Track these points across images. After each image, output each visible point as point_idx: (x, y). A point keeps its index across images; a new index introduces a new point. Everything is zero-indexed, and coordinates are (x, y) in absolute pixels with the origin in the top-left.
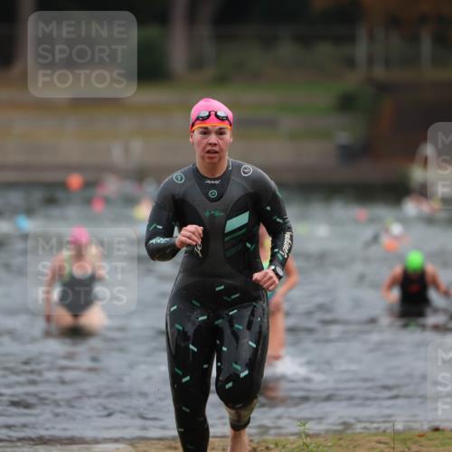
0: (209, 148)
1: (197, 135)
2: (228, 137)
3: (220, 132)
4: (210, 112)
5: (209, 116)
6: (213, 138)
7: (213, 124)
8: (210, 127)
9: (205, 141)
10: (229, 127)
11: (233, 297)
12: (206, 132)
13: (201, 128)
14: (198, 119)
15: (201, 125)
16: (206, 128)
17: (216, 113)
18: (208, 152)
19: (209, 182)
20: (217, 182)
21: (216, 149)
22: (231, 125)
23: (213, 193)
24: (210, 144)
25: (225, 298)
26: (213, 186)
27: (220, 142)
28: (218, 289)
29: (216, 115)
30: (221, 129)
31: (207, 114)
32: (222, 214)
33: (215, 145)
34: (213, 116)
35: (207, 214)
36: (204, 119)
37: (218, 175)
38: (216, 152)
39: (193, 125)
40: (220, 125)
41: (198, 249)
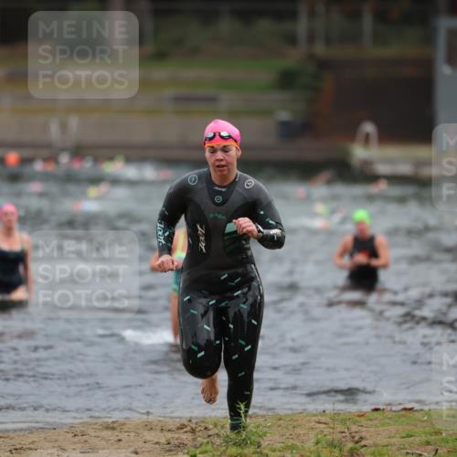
0: (217, 163)
1: (207, 154)
2: (233, 152)
3: (225, 150)
4: (214, 134)
5: (215, 136)
6: (220, 155)
7: (218, 143)
8: (215, 146)
9: (213, 159)
10: (234, 143)
11: (236, 281)
12: (214, 151)
13: (210, 147)
14: (206, 140)
15: (209, 145)
16: (212, 147)
17: (220, 133)
18: (218, 166)
19: (217, 188)
20: (224, 190)
21: (223, 163)
22: (236, 141)
23: (219, 199)
24: (218, 160)
25: (230, 283)
26: (220, 193)
28: (222, 278)
29: (222, 137)
30: (225, 146)
31: (211, 135)
32: (224, 218)
33: (222, 160)
34: (217, 137)
36: (211, 139)
37: (225, 184)
38: (223, 166)
39: (204, 144)
40: (224, 143)
41: (202, 245)
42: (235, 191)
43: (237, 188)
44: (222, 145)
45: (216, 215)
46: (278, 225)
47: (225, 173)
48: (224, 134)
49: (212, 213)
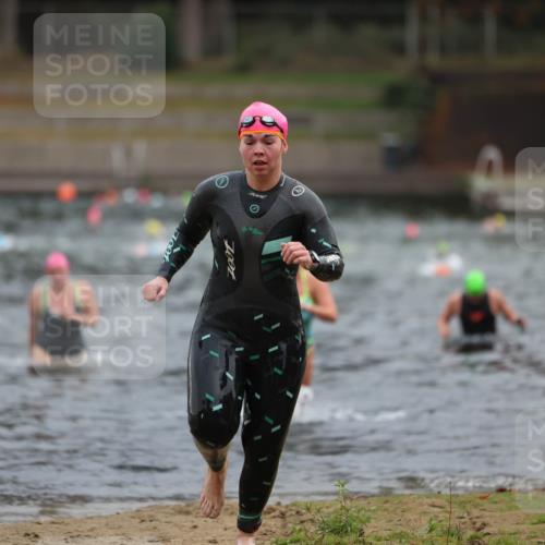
0: (255, 159)
1: (243, 146)
2: (277, 145)
3: (267, 141)
4: (254, 118)
5: (254, 121)
6: (259, 147)
7: (261, 132)
8: (254, 135)
9: (251, 152)
10: (279, 133)
11: (274, 327)
12: (251, 141)
13: (247, 136)
14: (243, 125)
15: (247, 133)
16: (250, 136)
17: (261, 118)
18: (255, 163)
20: (262, 197)
21: (263, 159)
22: (282, 131)
23: (255, 208)
24: (256, 154)
25: (265, 329)
26: (257, 201)
27: (268, 151)
28: (256, 318)
29: (263, 123)
30: (267, 136)
31: (251, 119)
32: (261, 233)
33: (262, 154)
34: (258, 123)
35: (244, 229)
36: (249, 125)
37: (265, 189)
38: (263, 163)
39: (240, 133)
40: (265, 132)
41: (232, 270)
42: (278, 200)
43: (281, 196)
44: (264, 134)
45: (251, 229)
47: (265, 172)
48: (267, 119)
49: (244, 226)
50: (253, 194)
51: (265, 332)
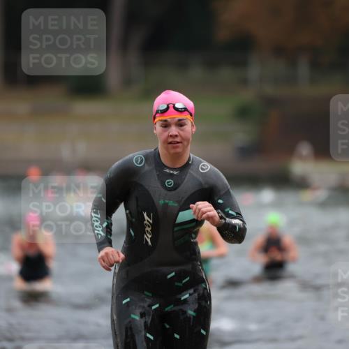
0: (170, 140)
1: (158, 128)
2: (189, 128)
3: (180, 124)
4: (168, 105)
5: (168, 108)
6: (174, 130)
7: (172, 117)
8: (169, 120)
9: (166, 134)
10: (189, 117)
11: (184, 281)
12: (166, 125)
13: (161, 121)
14: (157, 112)
15: (161, 118)
16: (166, 121)
17: (174, 105)
18: (170, 143)
20: (175, 173)
21: (178, 139)
22: (191, 115)
23: (170, 183)
24: (171, 136)
25: (176, 284)
27: (181, 133)
28: (169, 277)
29: (177, 109)
30: (180, 120)
31: (165, 107)
33: (176, 136)
34: (171, 109)
35: (161, 202)
36: (164, 112)
38: (178, 143)
39: (154, 118)
40: (179, 117)
41: (148, 237)
42: (188, 175)
43: (190, 171)
44: (177, 119)
45: (167, 201)
46: (239, 216)
47: (179, 150)
48: (179, 106)
49: (162, 199)
50: (168, 171)
51: (177, 286)
